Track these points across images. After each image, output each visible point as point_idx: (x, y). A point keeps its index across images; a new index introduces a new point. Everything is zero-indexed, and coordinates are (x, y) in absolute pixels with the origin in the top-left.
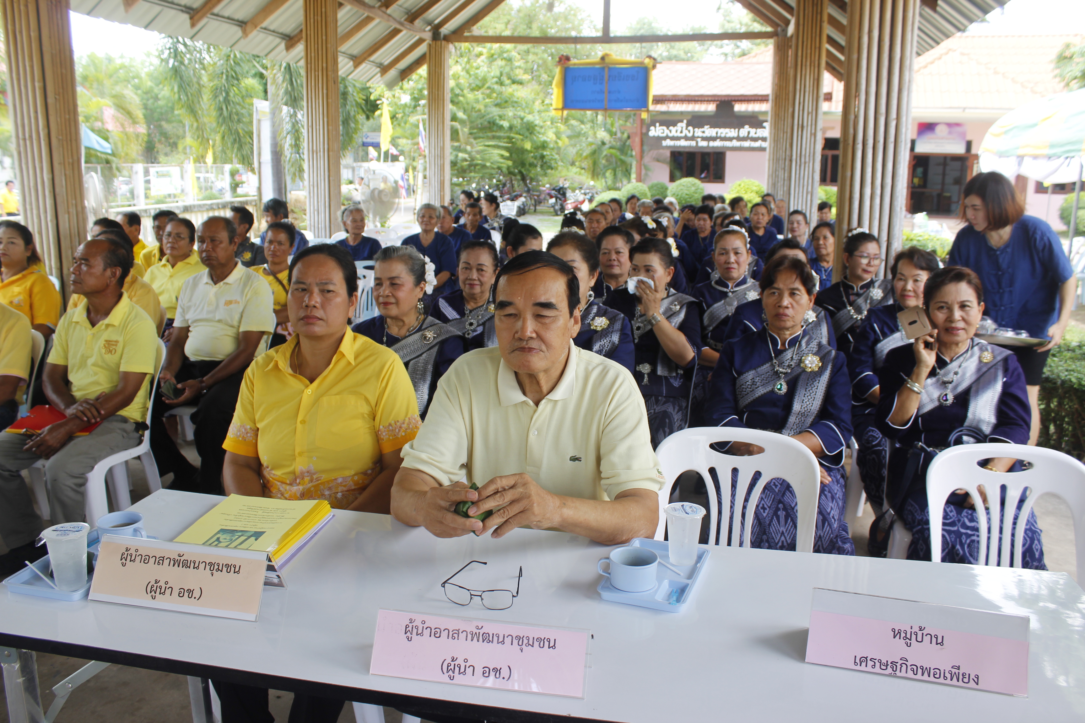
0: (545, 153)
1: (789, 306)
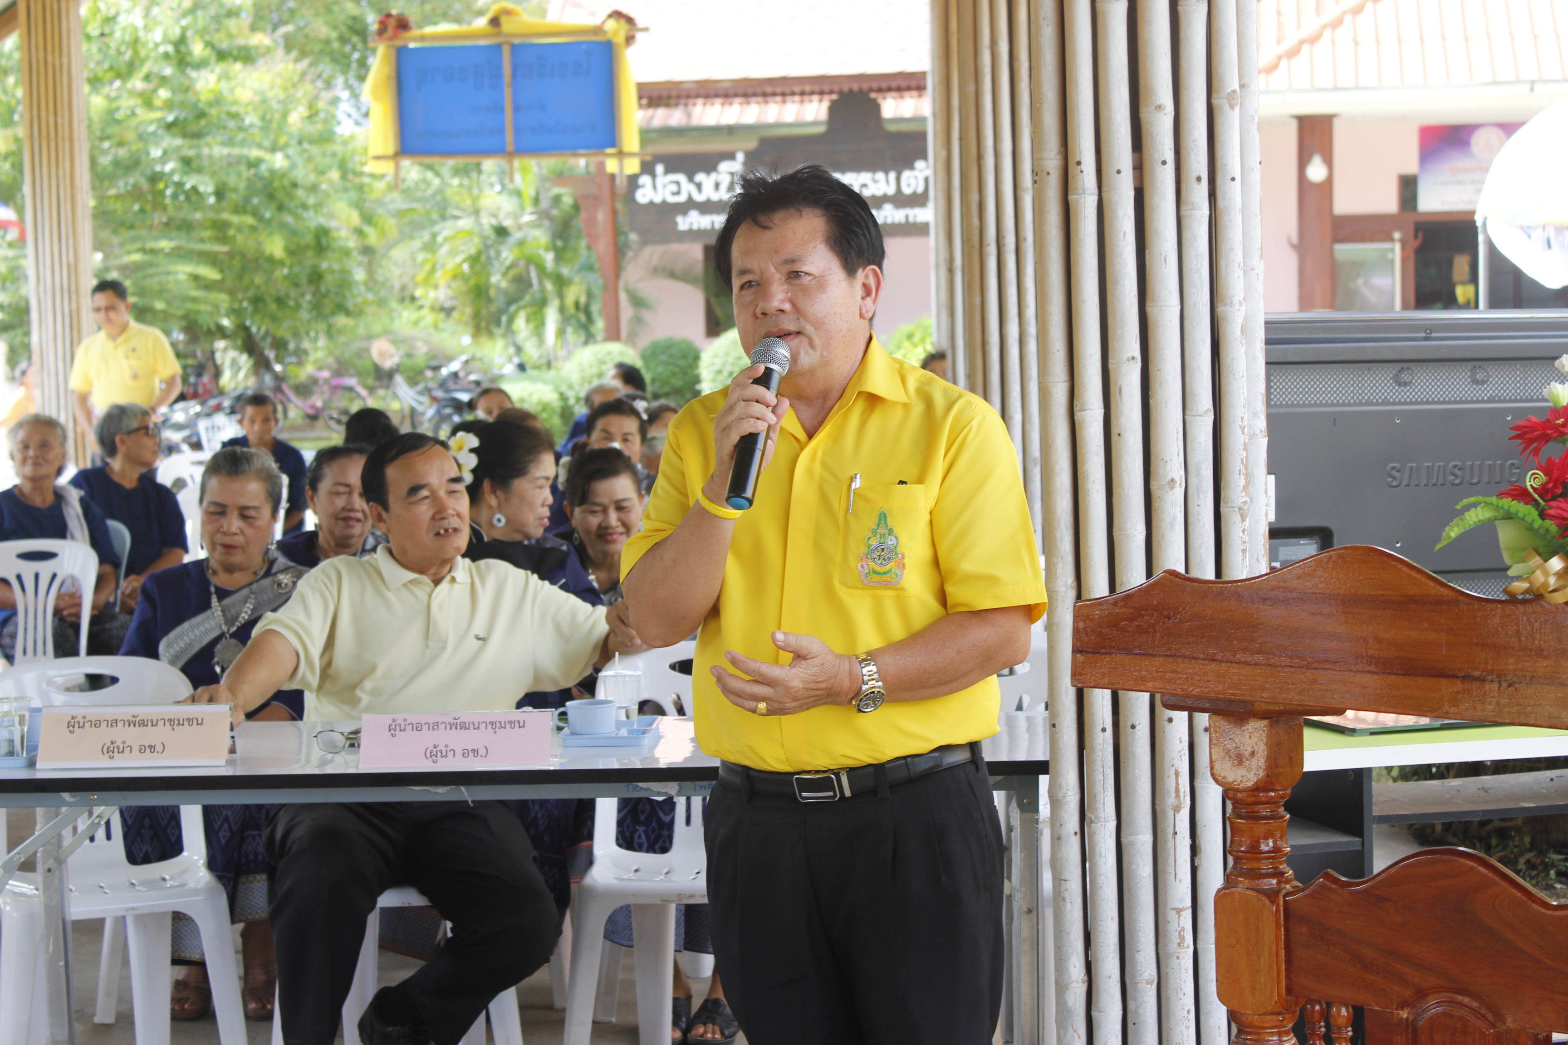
0: (324, 265)
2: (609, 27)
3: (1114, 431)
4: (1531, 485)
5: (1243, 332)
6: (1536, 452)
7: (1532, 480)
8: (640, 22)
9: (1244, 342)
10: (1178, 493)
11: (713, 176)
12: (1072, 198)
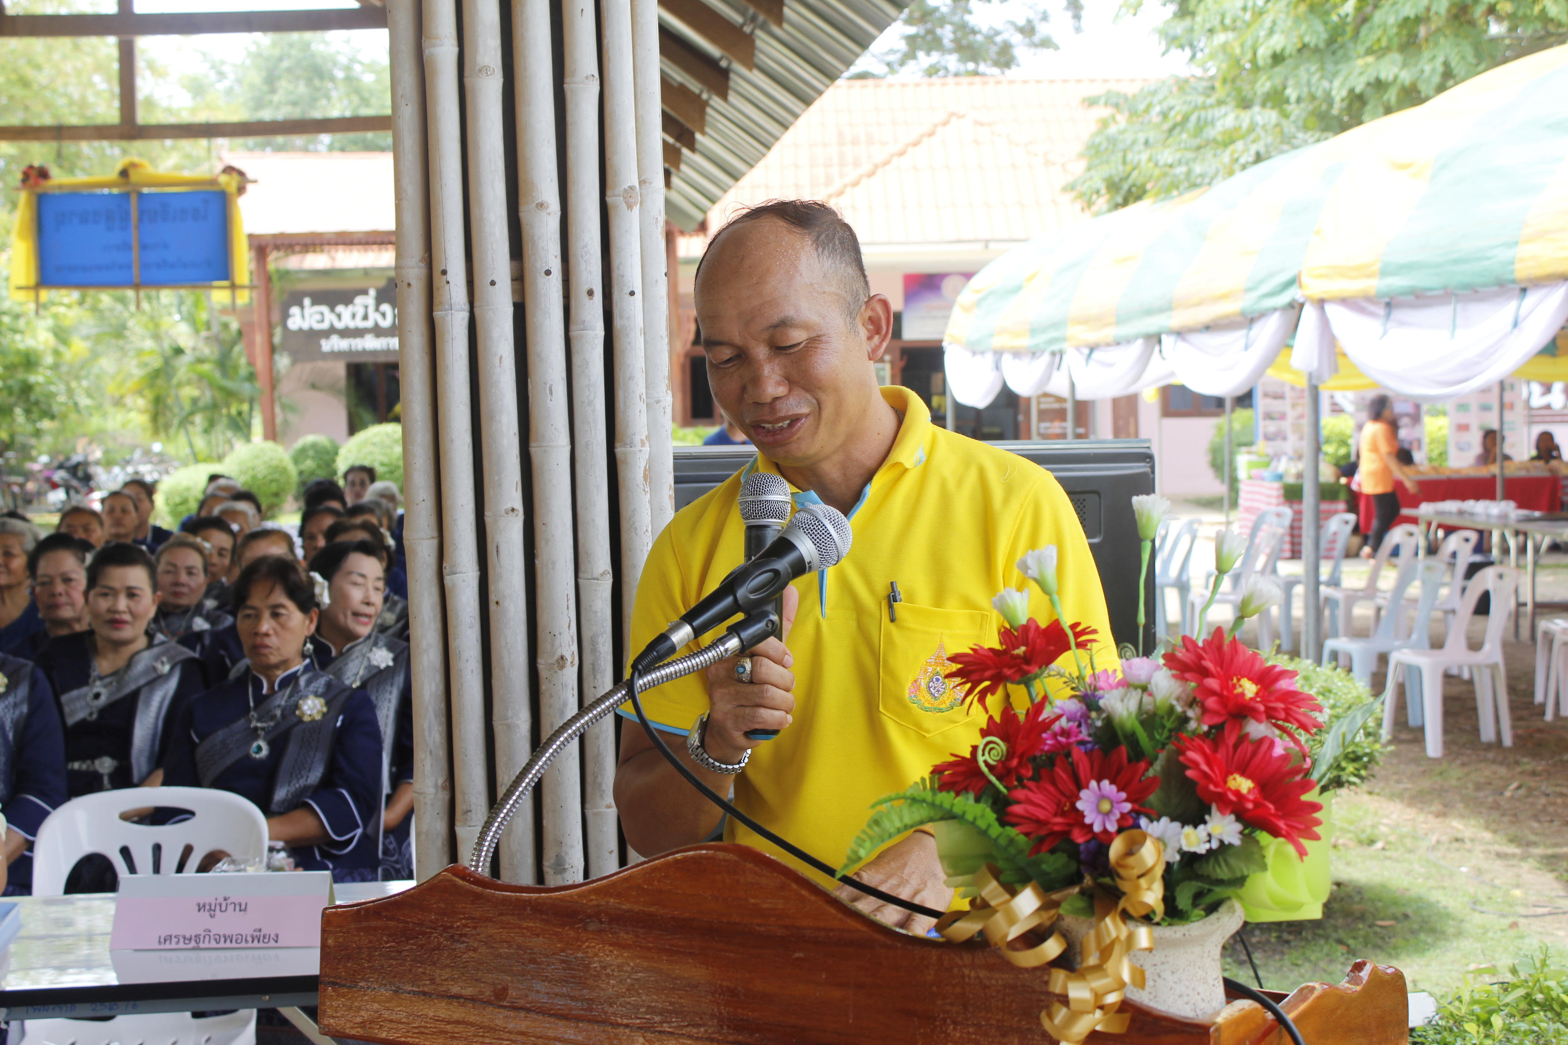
0: (32, 379)
1: (271, 632)
2: (223, 179)
3: (492, 598)
4: (985, 762)
5: (646, 477)
7: (986, 752)
8: (250, 175)
9: (647, 489)
10: (570, 674)
11: (350, 307)
12: (437, 314)
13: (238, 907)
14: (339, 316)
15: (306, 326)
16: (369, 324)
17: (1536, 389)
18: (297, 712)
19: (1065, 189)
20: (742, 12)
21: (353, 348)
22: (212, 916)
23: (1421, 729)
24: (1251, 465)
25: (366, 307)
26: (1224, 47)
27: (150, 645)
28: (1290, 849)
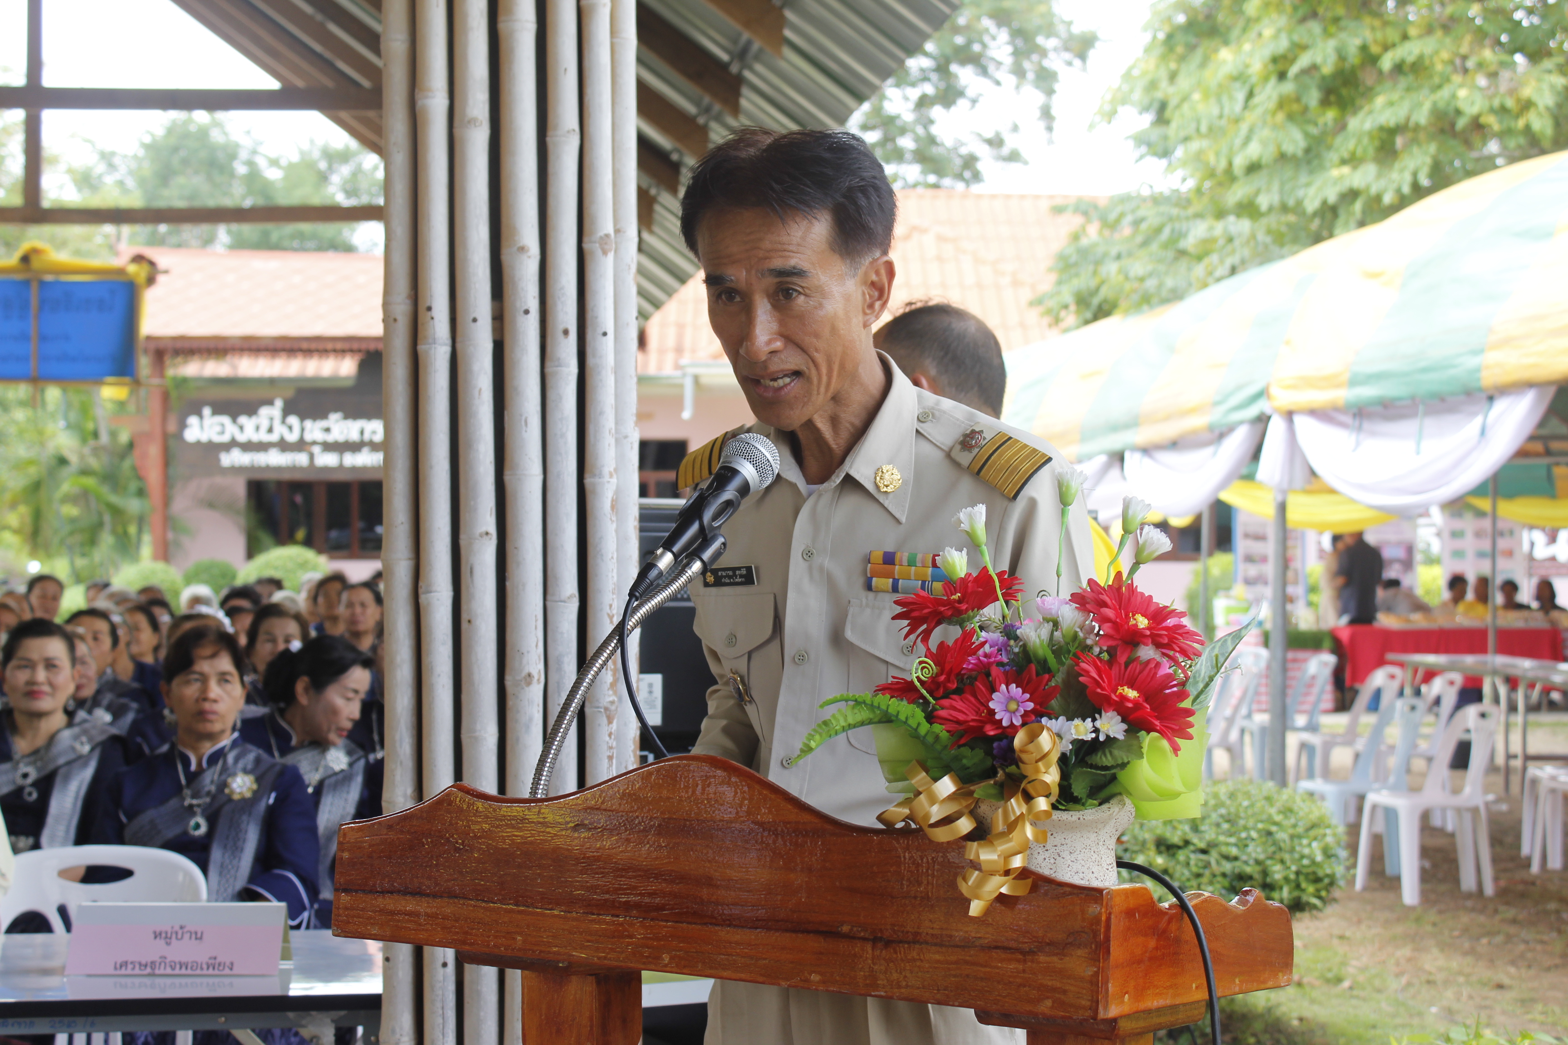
2: (132, 269)
3: (464, 617)
4: (918, 677)
5: (613, 507)
6: (926, 637)
7: (919, 671)
8: (161, 266)
9: (614, 518)
10: (536, 692)
11: (254, 419)
12: (421, 348)
13: (194, 936)
14: (241, 428)
15: (204, 438)
16: (274, 437)
17: (1539, 537)
18: (227, 791)
19: (1032, 304)
20: (697, 103)
21: (256, 464)
22: (168, 944)
23: (1397, 879)
24: (1229, 610)
25: (272, 419)
26: (1198, 157)
27: (70, 724)
28: (1165, 743)
